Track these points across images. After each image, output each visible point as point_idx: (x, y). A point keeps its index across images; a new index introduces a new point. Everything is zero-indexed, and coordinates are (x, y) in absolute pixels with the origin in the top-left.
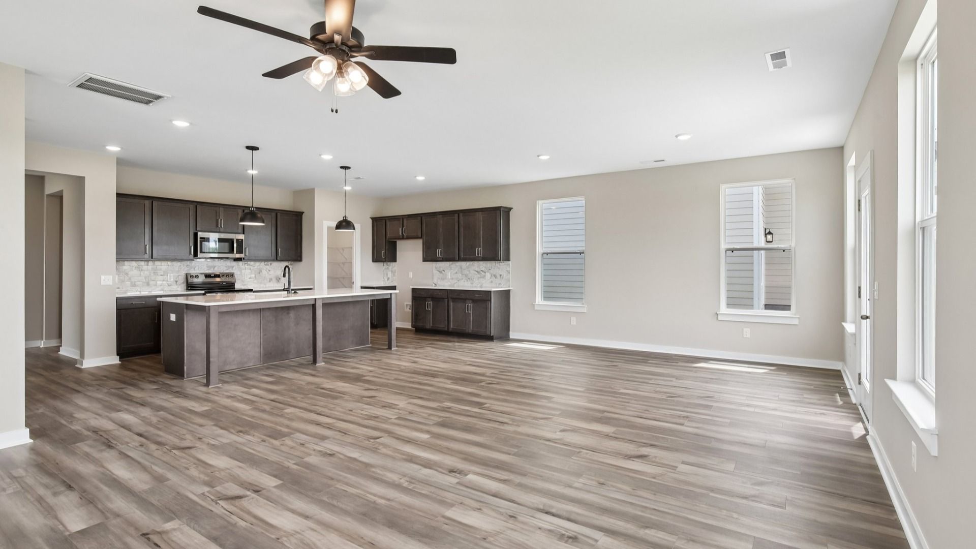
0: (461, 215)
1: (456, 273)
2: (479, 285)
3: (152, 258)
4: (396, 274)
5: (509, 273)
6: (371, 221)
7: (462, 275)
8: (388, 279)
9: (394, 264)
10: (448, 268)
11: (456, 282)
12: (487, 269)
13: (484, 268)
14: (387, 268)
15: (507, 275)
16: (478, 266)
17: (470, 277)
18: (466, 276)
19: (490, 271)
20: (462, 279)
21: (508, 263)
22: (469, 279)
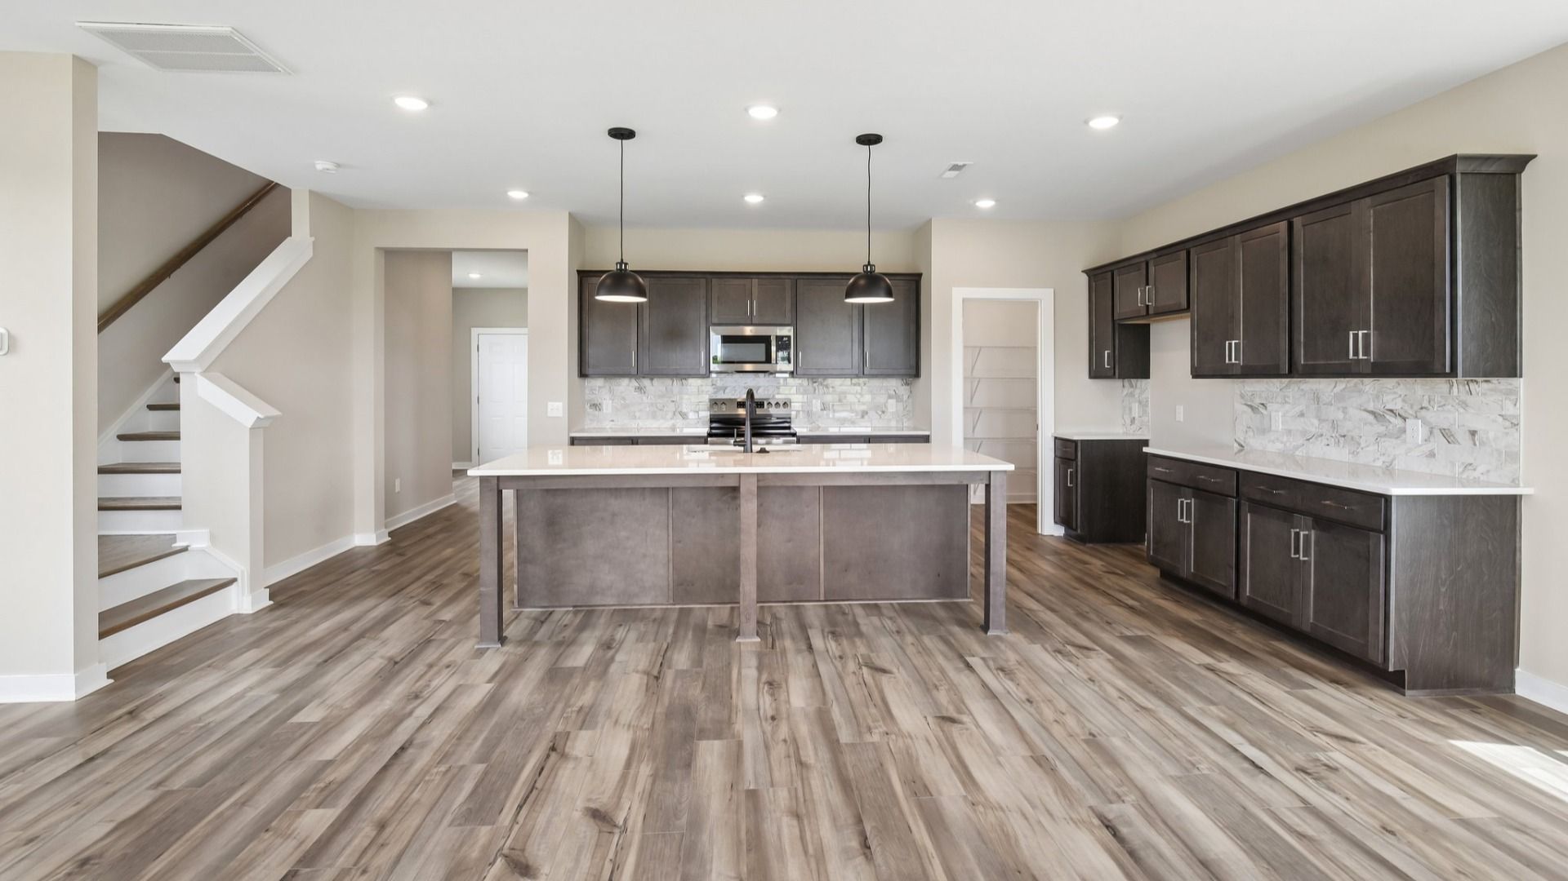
1: (1302, 415)
2: (1379, 463)
4: (1149, 409)
5: (1515, 425)
7: (1321, 421)
8: (1133, 420)
9: (1144, 381)
10: (1276, 398)
11: (1301, 442)
12: (1412, 407)
13: (1399, 400)
14: (1131, 393)
15: (1507, 434)
16: (1375, 392)
17: (1348, 431)
18: (1334, 425)
19: (1423, 412)
20: (1322, 435)
21: (1511, 384)
22: (1344, 436)
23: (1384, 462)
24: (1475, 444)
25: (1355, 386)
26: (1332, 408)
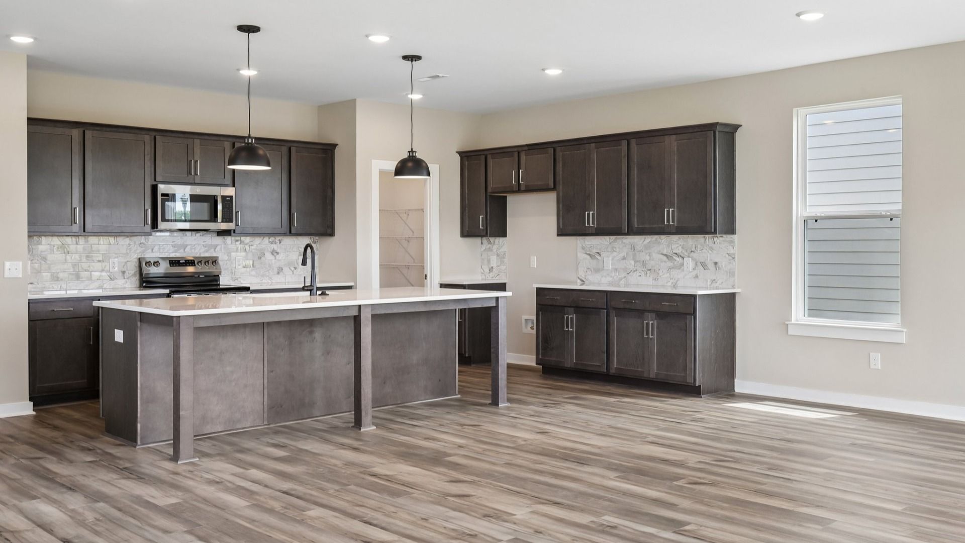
0: (633, 142)
1: (624, 258)
2: (670, 284)
3: (84, 231)
4: (506, 260)
5: (733, 258)
6: (458, 157)
7: (636, 261)
8: (491, 269)
9: (502, 239)
10: (607, 248)
11: (623, 276)
12: (687, 251)
13: (680, 248)
14: (489, 248)
15: (730, 263)
16: (667, 243)
17: (652, 267)
18: (644, 264)
19: (692, 254)
20: (636, 270)
21: (731, 238)
22: (650, 270)
23: (672, 283)
24: (716, 269)
25: (656, 240)
26: (643, 253)
